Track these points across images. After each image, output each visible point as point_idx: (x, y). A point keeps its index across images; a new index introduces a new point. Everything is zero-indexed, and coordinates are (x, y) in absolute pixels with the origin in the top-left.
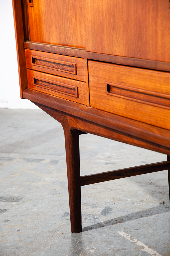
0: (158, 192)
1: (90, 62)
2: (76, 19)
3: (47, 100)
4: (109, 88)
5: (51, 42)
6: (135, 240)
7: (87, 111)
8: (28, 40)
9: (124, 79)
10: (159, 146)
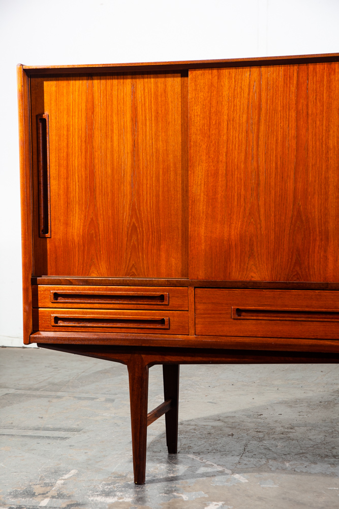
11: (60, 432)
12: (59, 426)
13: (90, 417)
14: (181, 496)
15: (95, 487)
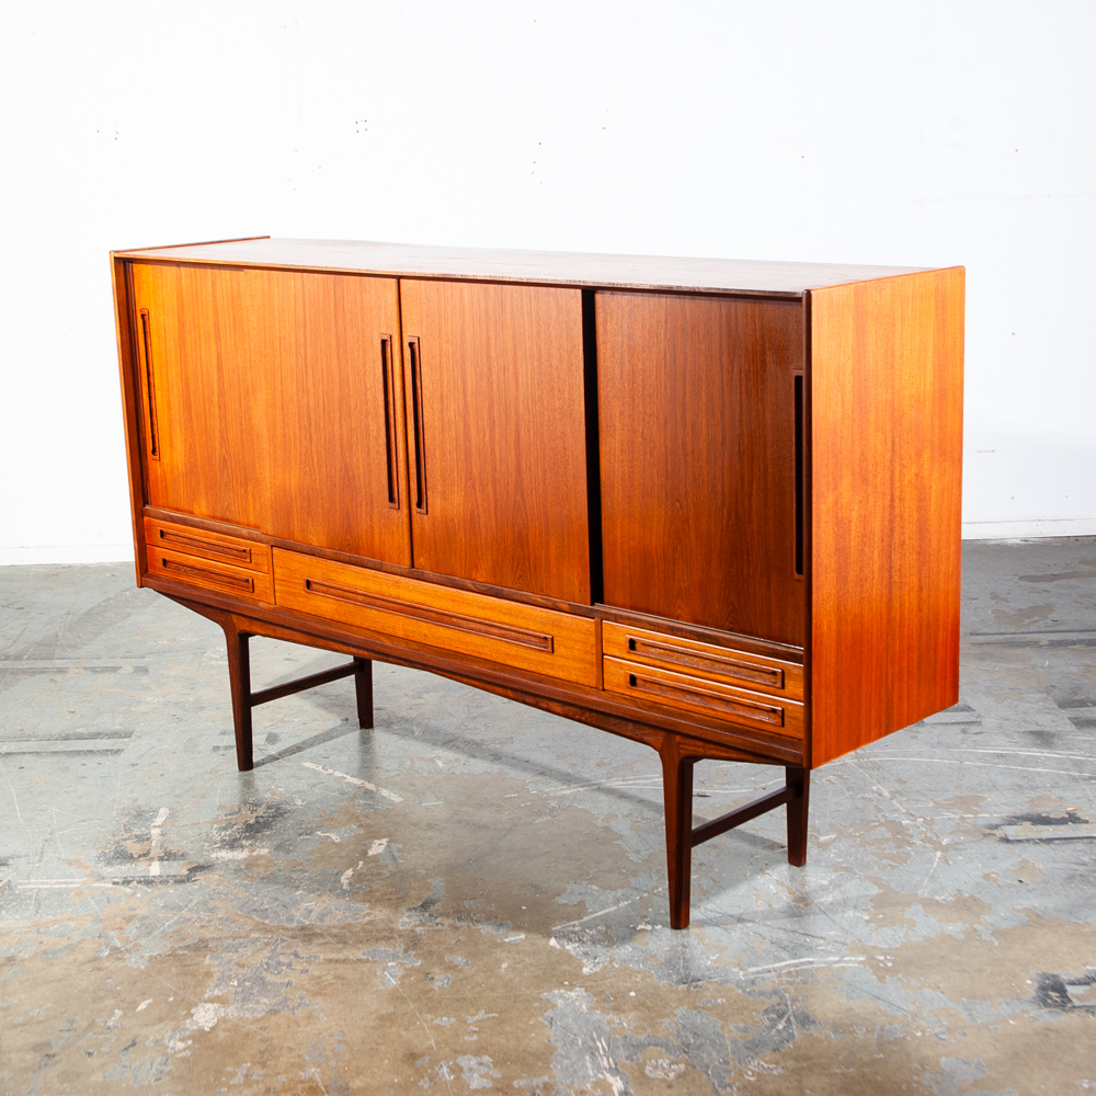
0: (333, 705)
1: (275, 550)
2: (246, 491)
3: (195, 592)
4: (308, 584)
5: (196, 512)
6: (330, 771)
7: (274, 610)
8: (147, 503)
9: (334, 576)
10: (387, 655)
11: (104, 740)
12: (94, 729)
13: (130, 706)
14: (328, 837)
15: (208, 835)
